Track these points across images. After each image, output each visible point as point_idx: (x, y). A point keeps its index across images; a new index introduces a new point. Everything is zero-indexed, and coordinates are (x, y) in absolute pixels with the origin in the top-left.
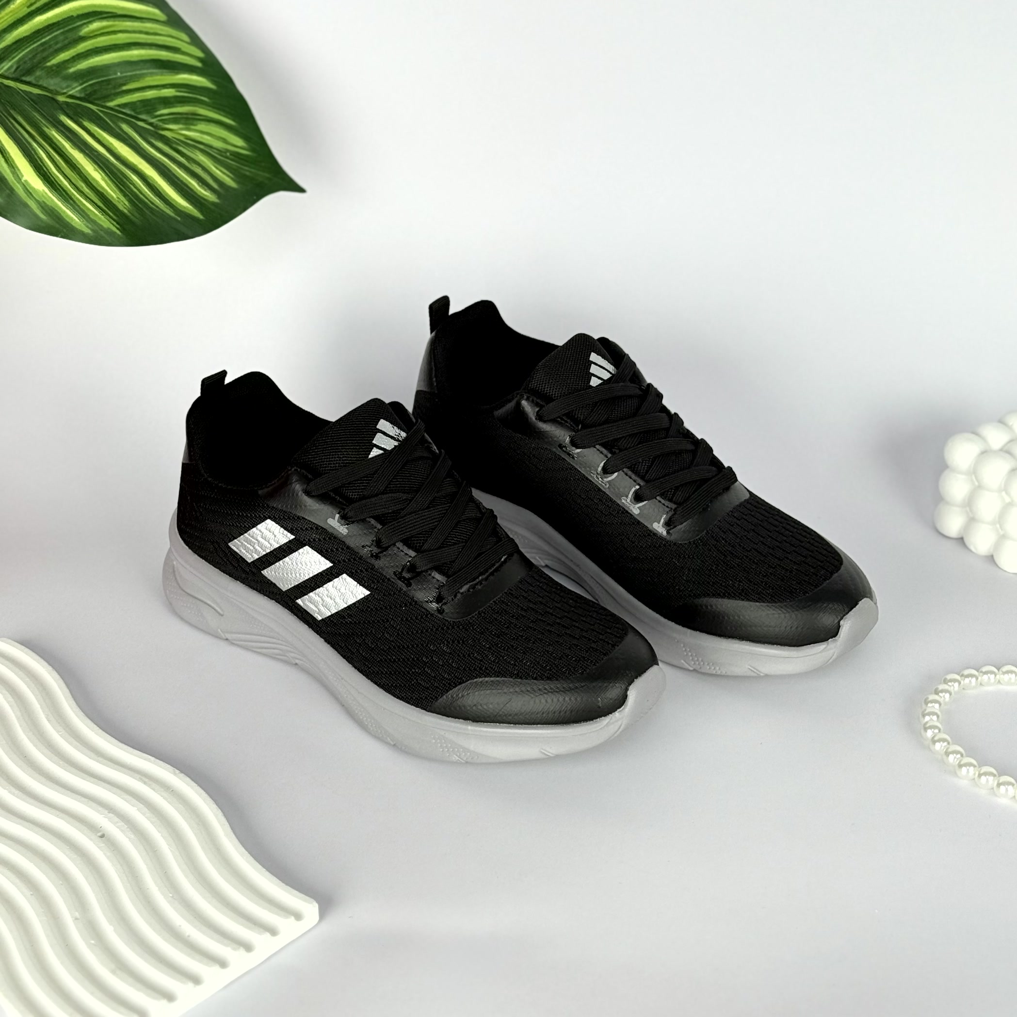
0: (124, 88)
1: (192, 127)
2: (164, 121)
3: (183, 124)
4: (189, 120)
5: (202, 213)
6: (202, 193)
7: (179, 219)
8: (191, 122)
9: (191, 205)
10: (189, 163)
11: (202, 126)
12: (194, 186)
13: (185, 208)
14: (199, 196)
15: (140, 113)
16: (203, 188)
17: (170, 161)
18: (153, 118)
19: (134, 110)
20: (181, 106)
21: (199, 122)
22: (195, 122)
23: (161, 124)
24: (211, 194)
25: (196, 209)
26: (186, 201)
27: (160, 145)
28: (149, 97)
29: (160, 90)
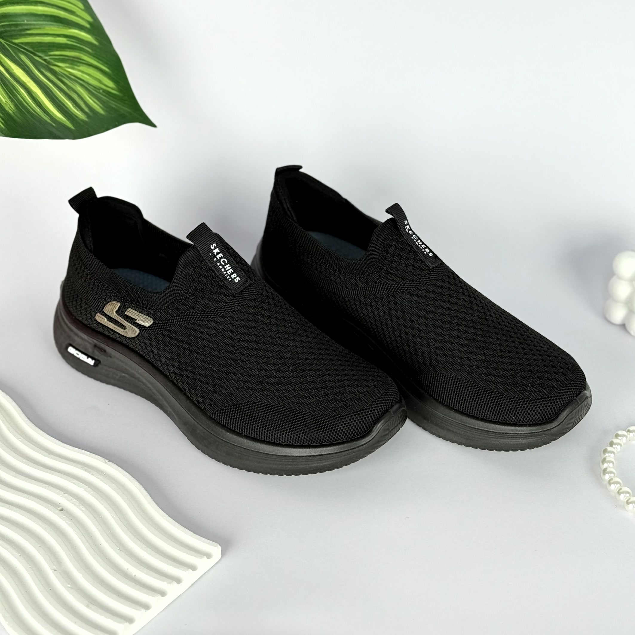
0: (28, 32)
1: (76, 67)
2: (55, 60)
3: (69, 64)
4: (74, 62)
5: (74, 126)
6: (75, 112)
7: (54, 125)
8: (76, 63)
9: (65, 118)
10: (68, 90)
11: (83, 68)
12: (69, 105)
13: (60, 118)
14: (73, 114)
15: (38, 51)
16: (76, 109)
17: (53, 86)
18: (47, 56)
19: (33, 48)
20: (70, 51)
21: (81, 65)
22: (79, 64)
23: (52, 61)
24: (82, 114)
25: (68, 121)
26: (61, 114)
27: (49, 74)
28: (46, 41)
29: (55, 37)
